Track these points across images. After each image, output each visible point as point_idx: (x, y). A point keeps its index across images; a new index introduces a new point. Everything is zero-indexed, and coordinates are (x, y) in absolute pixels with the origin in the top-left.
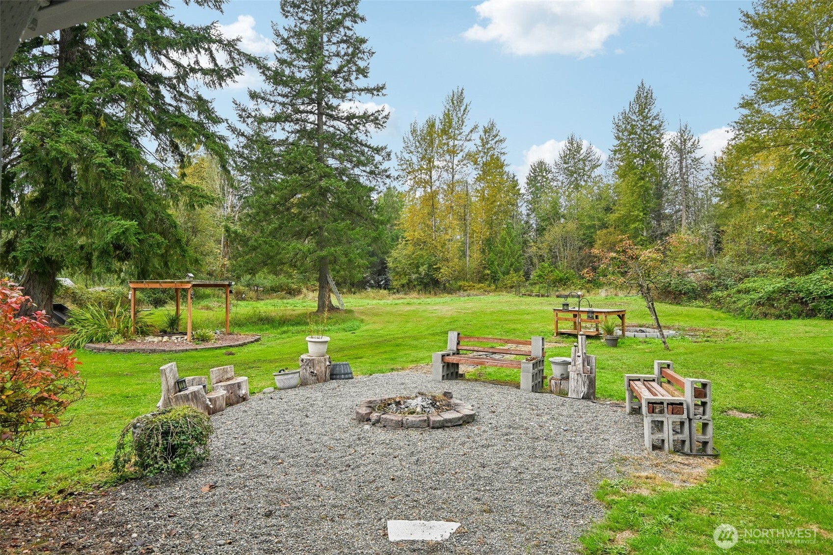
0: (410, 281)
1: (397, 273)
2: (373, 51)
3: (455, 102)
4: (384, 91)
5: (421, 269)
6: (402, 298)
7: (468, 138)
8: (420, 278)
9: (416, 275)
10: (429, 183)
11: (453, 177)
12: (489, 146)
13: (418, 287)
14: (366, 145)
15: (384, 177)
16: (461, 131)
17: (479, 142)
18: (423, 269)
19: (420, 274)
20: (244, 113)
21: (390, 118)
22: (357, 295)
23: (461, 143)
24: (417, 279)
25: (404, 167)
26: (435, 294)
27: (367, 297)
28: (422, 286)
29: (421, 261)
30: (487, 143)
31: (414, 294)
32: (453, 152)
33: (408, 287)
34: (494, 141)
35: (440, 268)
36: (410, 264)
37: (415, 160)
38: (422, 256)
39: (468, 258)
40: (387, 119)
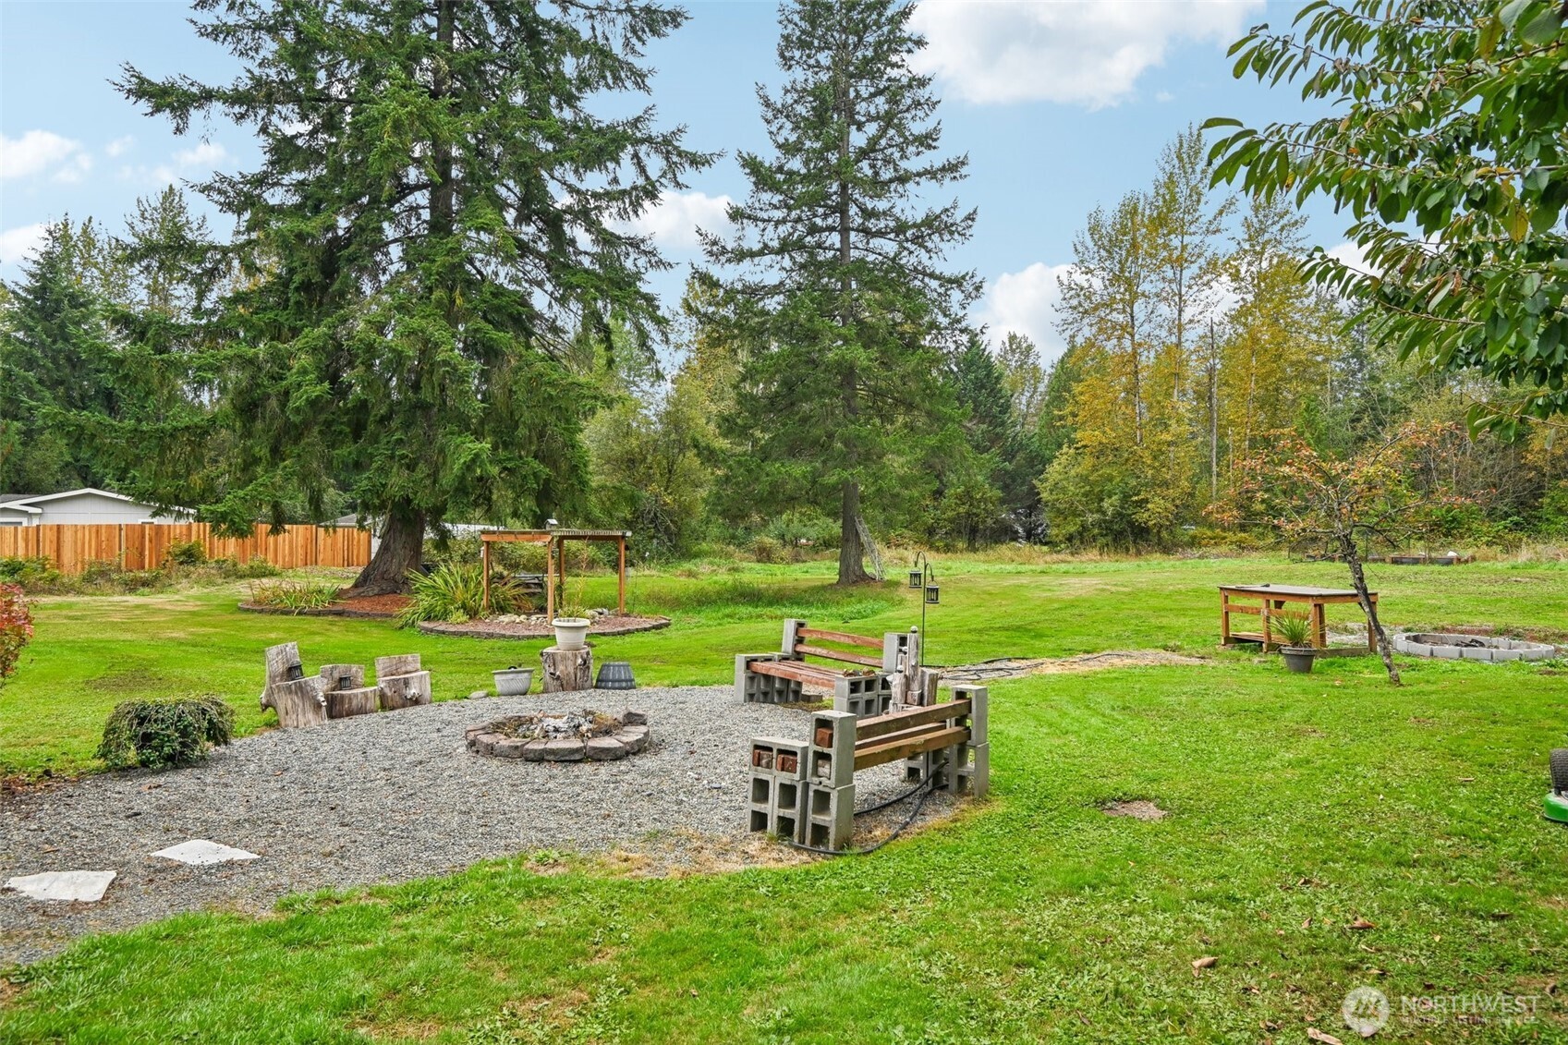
0: (1084, 528)
1: (1060, 512)
2: (934, 99)
3: (1185, 156)
4: (964, 170)
5: (1105, 504)
6: (1063, 561)
7: (1212, 228)
8: (1105, 521)
9: (1096, 516)
10: (1128, 329)
11: (1180, 311)
12: (1267, 236)
13: (1102, 540)
14: (932, 276)
15: (957, 332)
16: (1197, 215)
17: (1241, 234)
18: (1110, 505)
19: (1104, 513)
20: (715, 248)
21: (978, 218)
22: (981, 555)
23: (1196, 239)
24: (1099, 524)
25: (1074, 302)
26: (1139, 553)
27: (1000, 559)
28: (1109, 538)
29: (1108, 487)
30: (1262, 231)
31: (1093, 554)
32: (1179, 263)
33: (1078, 540)
34: (1278, 227)
35: (1147, 501)
36: (1085, 495)
37: (1097, 284)
38: (1110, 478)
39: (1214, 478)
40: (973, 220)
